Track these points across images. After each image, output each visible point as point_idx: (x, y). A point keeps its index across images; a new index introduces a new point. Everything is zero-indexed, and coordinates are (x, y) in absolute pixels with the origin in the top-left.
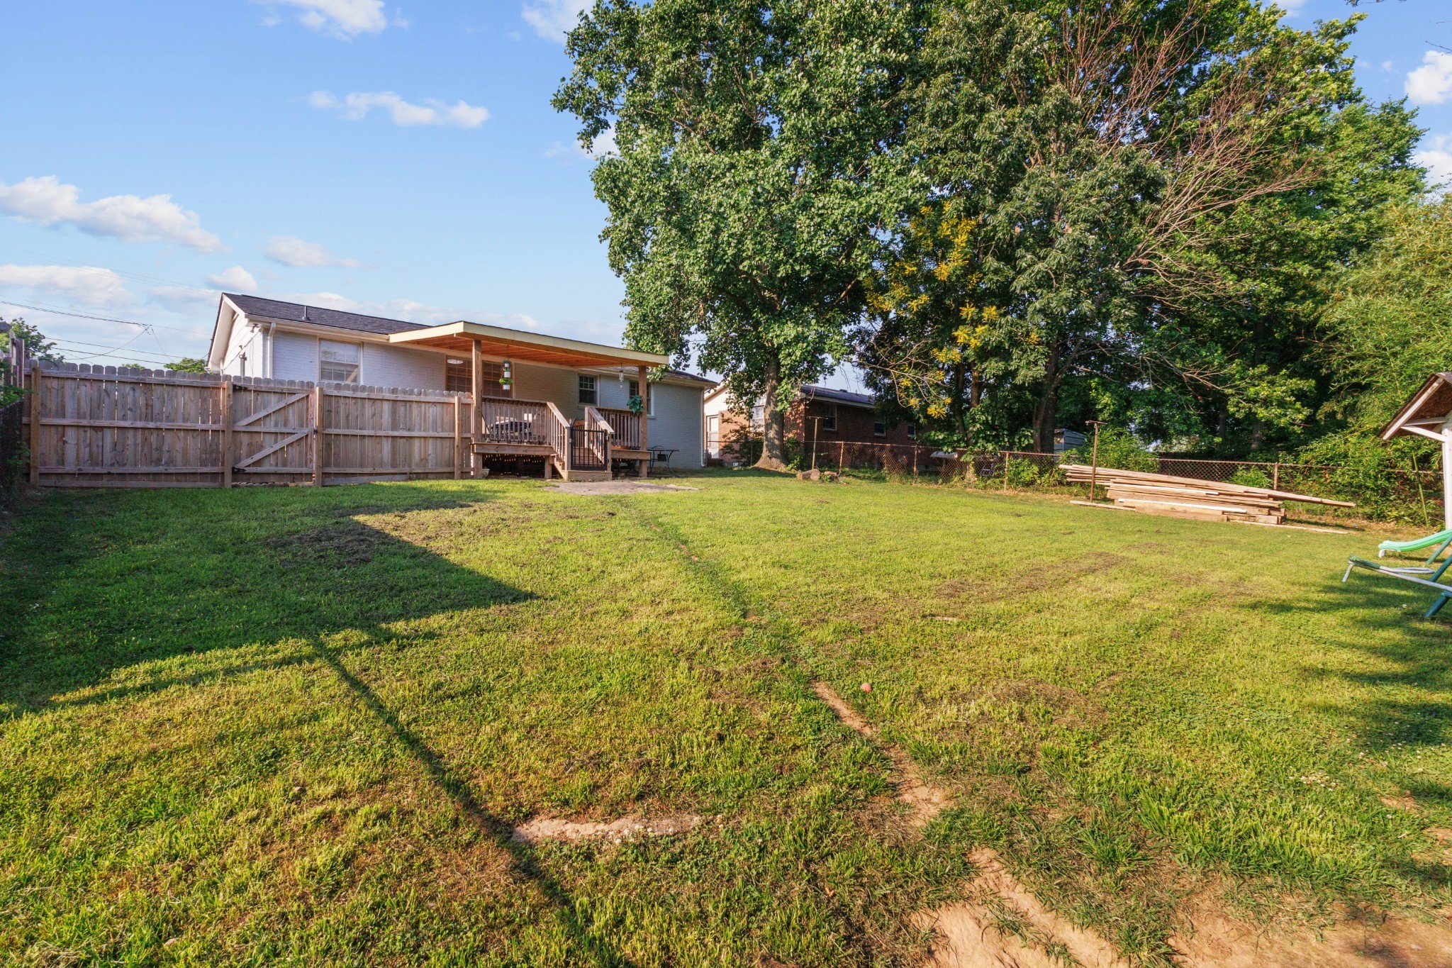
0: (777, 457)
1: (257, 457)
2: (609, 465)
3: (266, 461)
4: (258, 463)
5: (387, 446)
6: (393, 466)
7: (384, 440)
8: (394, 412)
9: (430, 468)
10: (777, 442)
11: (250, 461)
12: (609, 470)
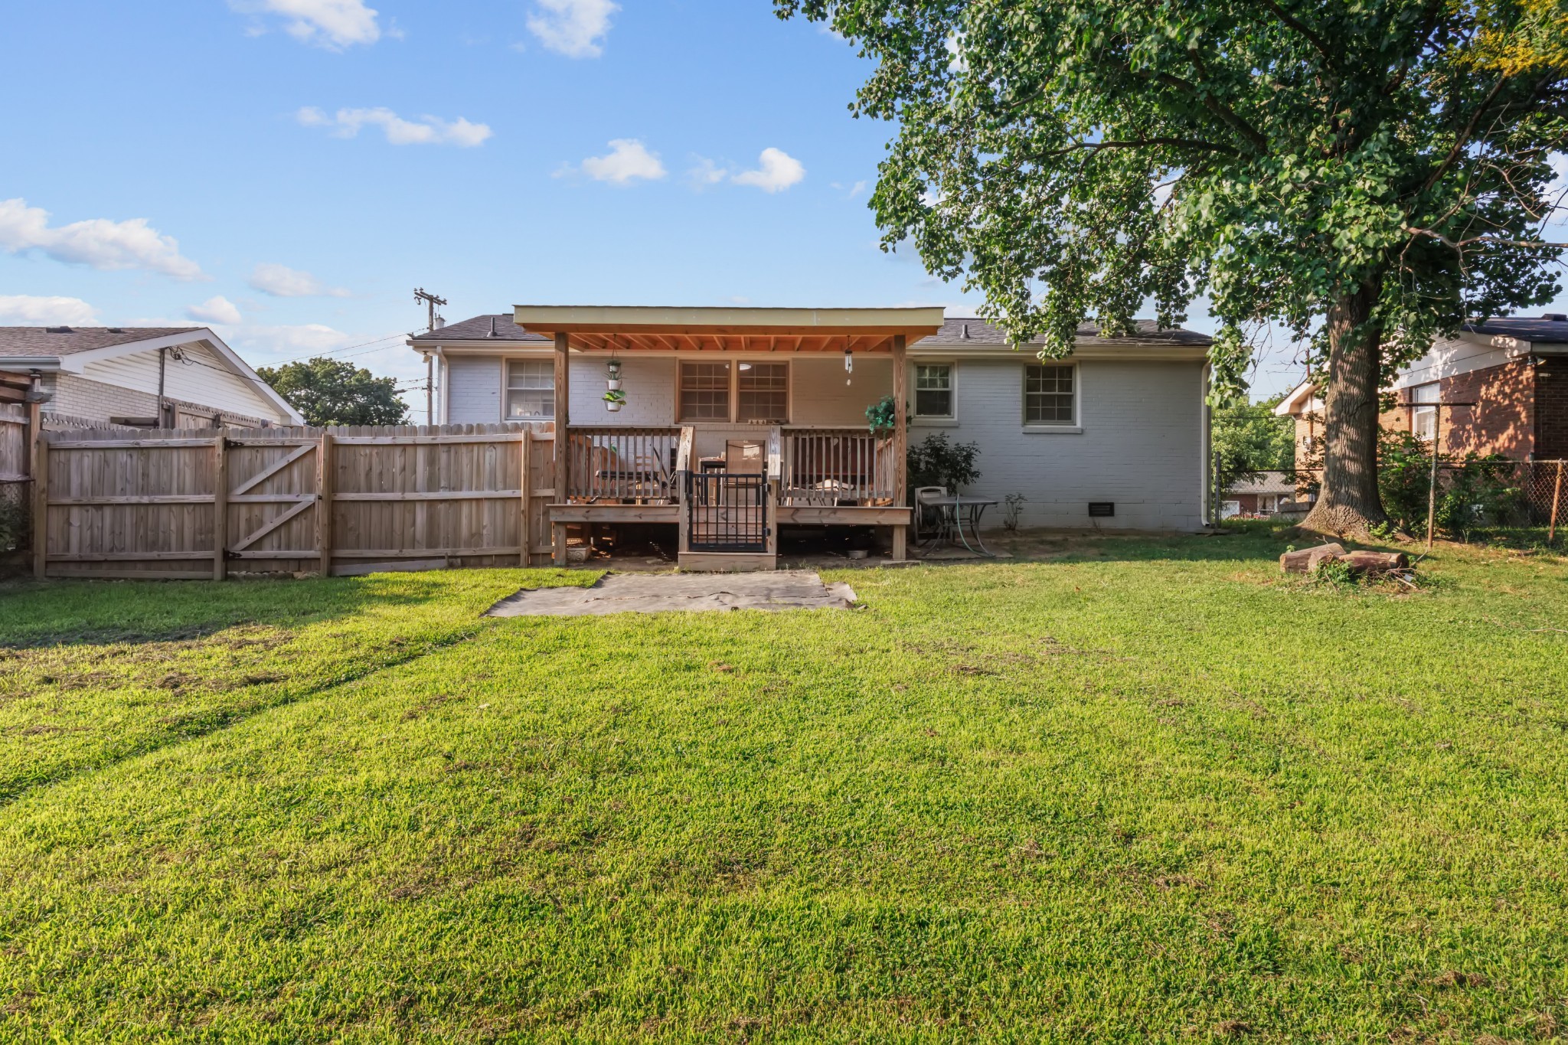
0: (1350, 502)
1: (256, 535)
2: (772, 540)
3: (267, 542)
4: (257, 544)
5: (421, 515)
6: (432, 543)
7: (418, 506)
8: (432, 462)
9: (486, 549)
10: (1353, 467)
11: (246, 542)
12: (772, 549)
